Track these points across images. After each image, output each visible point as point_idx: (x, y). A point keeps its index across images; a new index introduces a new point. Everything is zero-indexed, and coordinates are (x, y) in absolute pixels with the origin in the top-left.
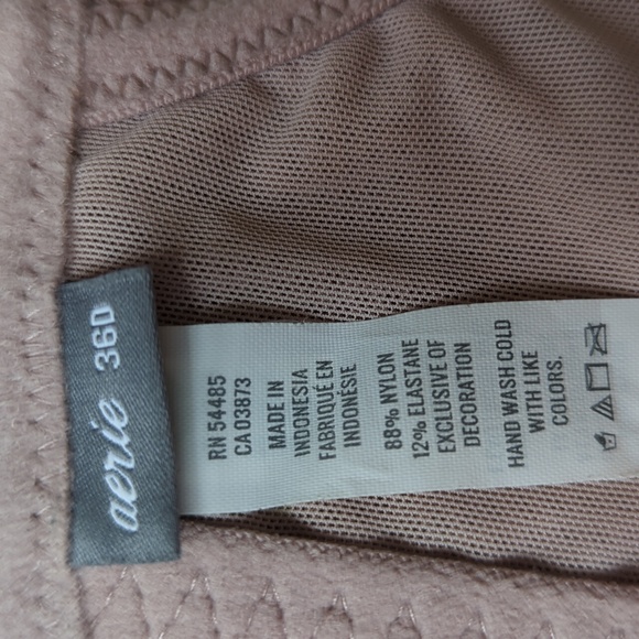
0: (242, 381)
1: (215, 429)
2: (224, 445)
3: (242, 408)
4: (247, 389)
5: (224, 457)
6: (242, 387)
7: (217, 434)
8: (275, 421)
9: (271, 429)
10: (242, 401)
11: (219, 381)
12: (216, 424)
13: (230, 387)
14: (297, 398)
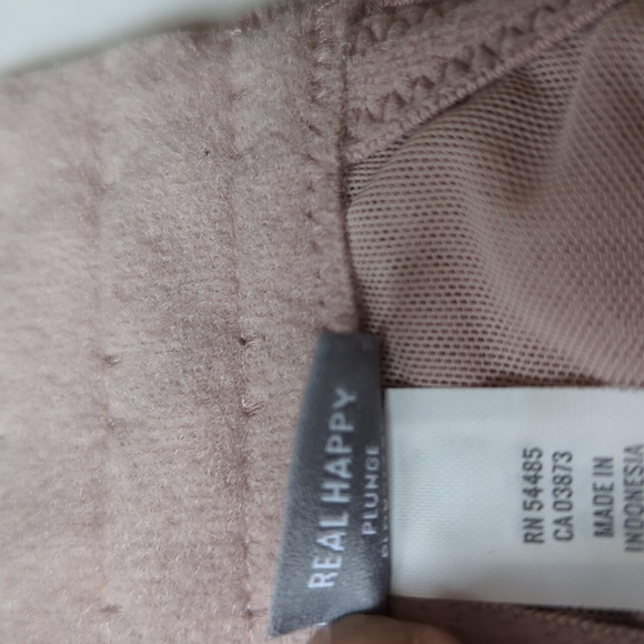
0: (563, 455)
1: (530, 508)
2: (541, 528)
3: (562, 487)
4: (568, 465)
5: (541, 542)
6: (562, 462)
7: (533, 514)
8: (601, 504)
9: (598, 514)
10: (563, 478)
11: (535, 454)
12: (532, 503)
13: (547, 461)
14: (630, 479)
